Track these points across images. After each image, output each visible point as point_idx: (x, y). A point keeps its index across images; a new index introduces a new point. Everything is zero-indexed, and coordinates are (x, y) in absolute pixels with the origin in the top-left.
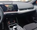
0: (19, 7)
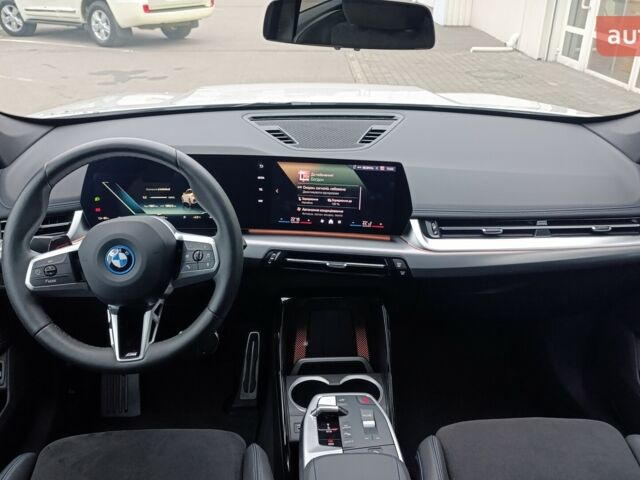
0: (422, 196)
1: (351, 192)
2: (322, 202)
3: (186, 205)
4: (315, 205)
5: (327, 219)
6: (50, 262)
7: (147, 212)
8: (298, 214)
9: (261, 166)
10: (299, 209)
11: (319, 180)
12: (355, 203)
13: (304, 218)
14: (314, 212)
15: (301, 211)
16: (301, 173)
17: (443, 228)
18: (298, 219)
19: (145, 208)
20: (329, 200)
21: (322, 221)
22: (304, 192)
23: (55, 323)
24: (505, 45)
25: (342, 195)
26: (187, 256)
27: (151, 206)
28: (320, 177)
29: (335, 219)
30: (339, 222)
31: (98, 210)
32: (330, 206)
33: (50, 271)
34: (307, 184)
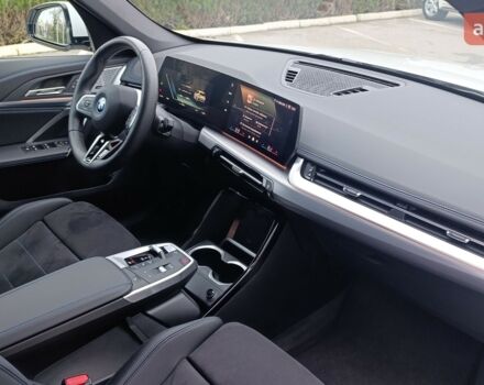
2: (253, 122)
4: (249, 124)
5: (252, 136)
9: (232, 85)
10: (241, 123)
12: (268, 130)
14: (247, 129)
15: (242, 126)
16: (250, 96)
17: (319, 174)
18: (239, 130)
20: (257, 122)
21: (249, 137)
22: (247, 111)
25: (264, 121)
28: (257, 103)
29: (256, 138)
30: (257, 141)
32: (255, 126)
33: (87, 103)
34: (249, 105)
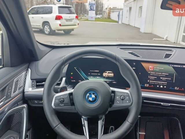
1: (171, 75)
2: (158, 78)
3: (104, 77)
4: (155, 80)
5: (160, 85)
6: (62, 97)
7: (89, 79)
8: (148, 83)
9: (134, 64)
10: (148, 81)
11: (157, 70)
12: (172, 79)
13: (150, 85)
14: (155, 83)
15: (149, 82)
16: (150, 67)
18: (148, 85)
19: (89, 78)
20: (161, 78)
21: (158, 86)
22: (151, 74)
23: (62, 124)
24: (163, 38)
25: (166, 76)
26: (117, 98)
27: (91, 77)
28: (157, 69)
29: (163, 86)
30: (165, 87)
31: (72, 78)
32: (161, 80)
33: (61, 101)
34: (152, 71)
